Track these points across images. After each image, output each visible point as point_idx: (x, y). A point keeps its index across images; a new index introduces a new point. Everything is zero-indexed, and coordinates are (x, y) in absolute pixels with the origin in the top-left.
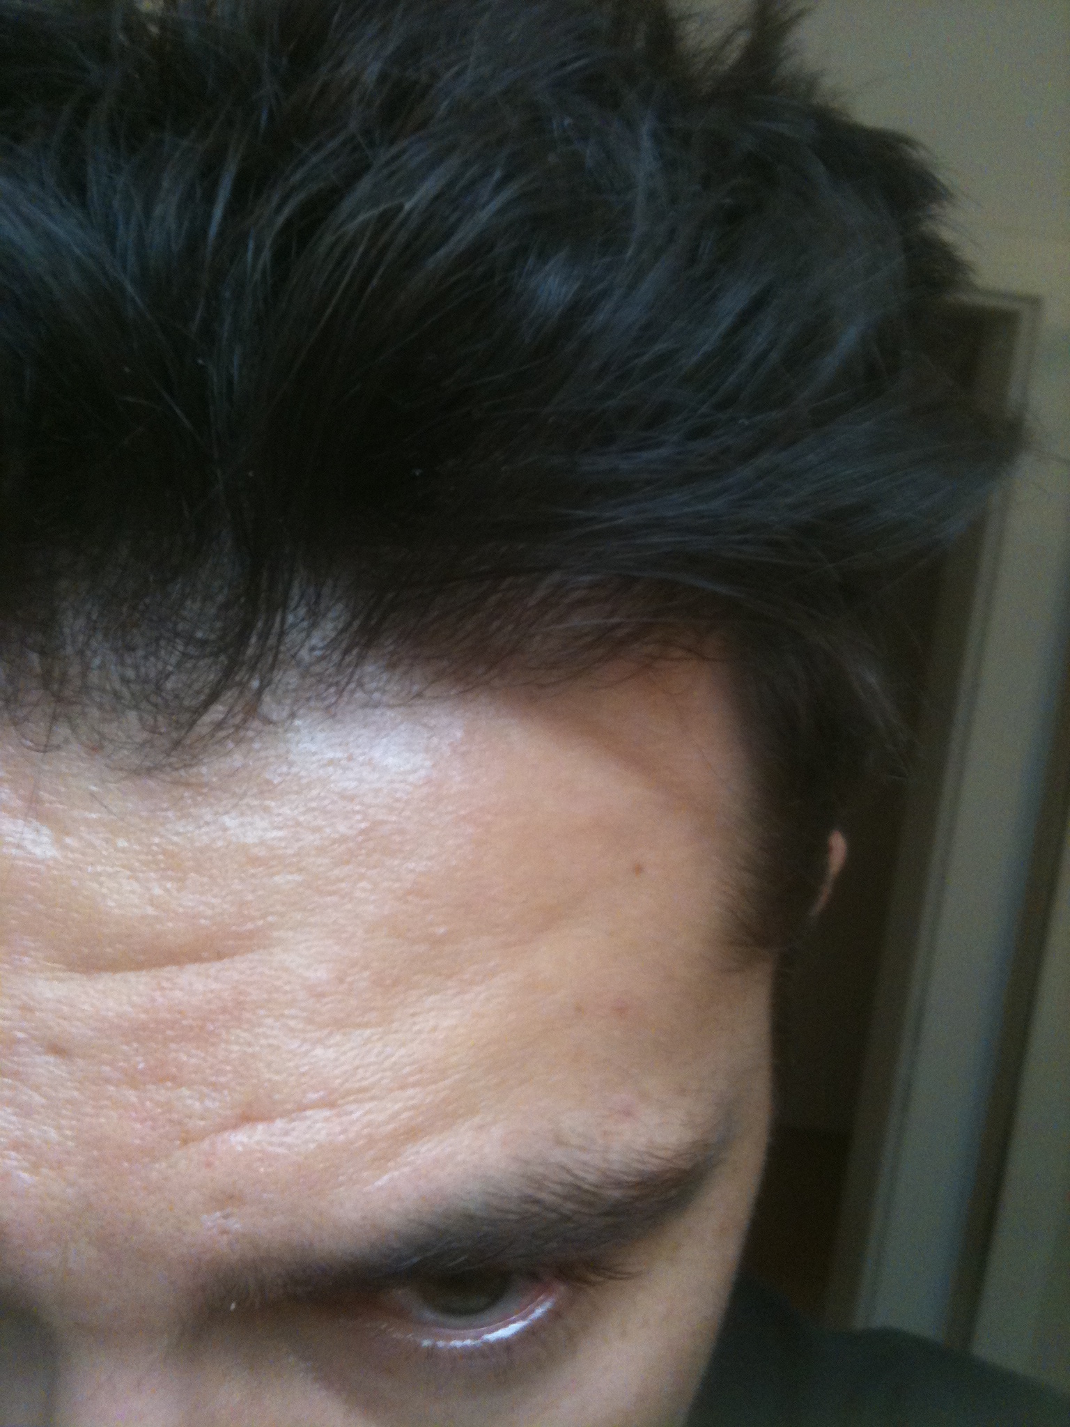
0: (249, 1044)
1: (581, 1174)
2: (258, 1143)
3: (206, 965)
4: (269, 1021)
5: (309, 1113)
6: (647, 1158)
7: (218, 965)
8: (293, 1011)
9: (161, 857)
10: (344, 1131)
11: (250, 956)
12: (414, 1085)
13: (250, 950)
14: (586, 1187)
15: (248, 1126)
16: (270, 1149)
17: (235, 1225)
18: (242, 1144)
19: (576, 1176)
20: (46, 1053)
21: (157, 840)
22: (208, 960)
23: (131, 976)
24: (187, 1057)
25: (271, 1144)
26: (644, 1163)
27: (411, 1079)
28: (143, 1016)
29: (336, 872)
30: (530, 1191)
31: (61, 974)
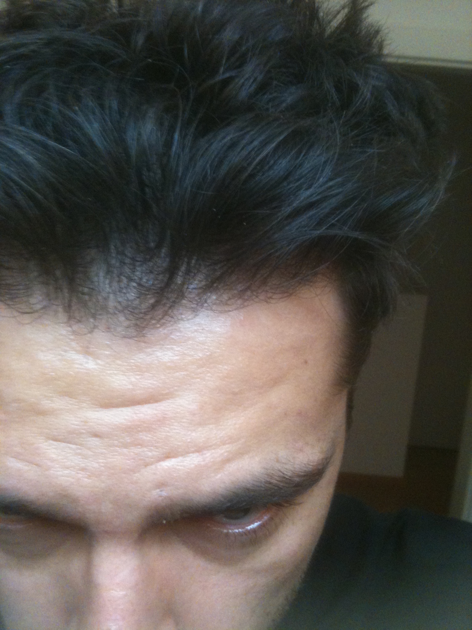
0: (168, 432)
1: (285, 473)
2: (173, 465)
3: (151, 405)
4: (176, 424)
5: (191, 455)
6: (307, 466)
7: (156, 404)
8: (185, 420)
9: (134, 367)
10: (204, 461)
11: (168, 401)
12: (229, 443)
13: (168, 399)
14: (287, 477)
15: (168, 460)
16: (178, 467)
17: (164, 494)
18: (167, 466)
19: (283, 474)
20: (92, 437)
21: (133, 361)
22: (152, 403)
23: (123, 409)
24: (145, 437)
25: (178, 465)
26: (307, 468)
27: (227, 442)
28: (129, 423)
29: (199, 371)
30: (268, 480)
31: (97, 409)
